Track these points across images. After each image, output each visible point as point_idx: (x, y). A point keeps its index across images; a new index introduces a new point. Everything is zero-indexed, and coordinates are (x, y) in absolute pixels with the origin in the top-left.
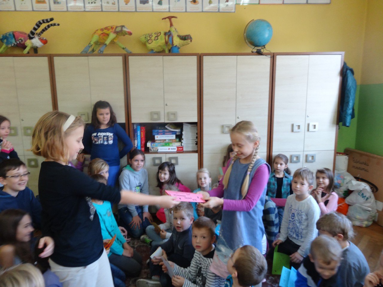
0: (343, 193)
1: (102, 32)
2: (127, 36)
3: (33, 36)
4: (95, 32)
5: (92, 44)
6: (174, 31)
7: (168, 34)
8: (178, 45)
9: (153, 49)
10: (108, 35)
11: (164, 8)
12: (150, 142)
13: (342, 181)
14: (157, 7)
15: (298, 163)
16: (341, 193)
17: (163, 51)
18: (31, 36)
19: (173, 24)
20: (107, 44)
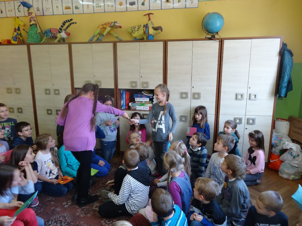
0: (279, 151)
1: (102, 27)
3: (61, 31)
4: (99, 27)
5: (95, 35)
6: (150, 24)
7: (146, 26)
8: (152, 34)
9: (136, 37)
10: (106, 28)
11: (146, 7)
12: (131, 103)
13: (278, 142)
14: (141, 7)
15: (241, 125)
16: (277, 151)
17: (143, 39)
18: (60, 31)
19: (151, 19)
20: (104, 35)
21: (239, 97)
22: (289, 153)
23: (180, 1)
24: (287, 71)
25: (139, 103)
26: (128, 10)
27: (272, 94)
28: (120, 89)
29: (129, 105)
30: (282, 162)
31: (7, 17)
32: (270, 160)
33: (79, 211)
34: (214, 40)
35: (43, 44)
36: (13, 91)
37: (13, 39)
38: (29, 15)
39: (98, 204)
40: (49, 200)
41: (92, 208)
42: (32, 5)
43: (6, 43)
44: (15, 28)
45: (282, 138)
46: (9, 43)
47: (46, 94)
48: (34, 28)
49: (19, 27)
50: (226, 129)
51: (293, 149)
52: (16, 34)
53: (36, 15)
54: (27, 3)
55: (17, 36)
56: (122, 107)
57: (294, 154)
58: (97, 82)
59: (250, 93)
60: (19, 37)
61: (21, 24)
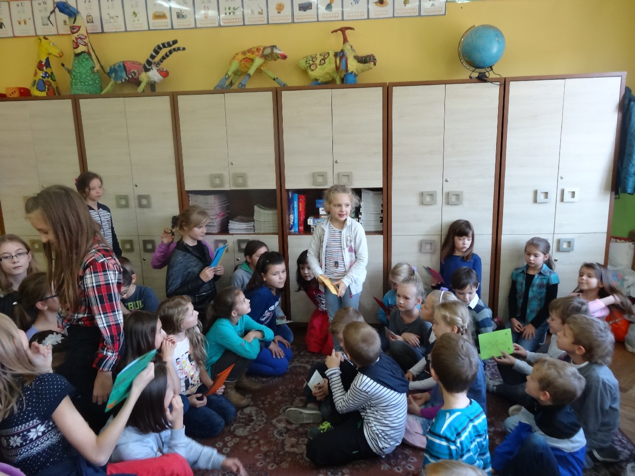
1: (244, 57)
2: (280, 61)
3: (150, 67)
4: (235, 57)
5: (229, 75)
6: (348, 50)
7: (341, 55)
8: (355, 71)
9: (318, 79)
10: (252, 60)
11: (334, 15)
12: (312, 218)
14: (324, 14)
17: (333, 81)
18: (147, 67)
19: (348, 39)
20: (252, 74)
21: (541, 197)
23: (407, 1)
26: (295, 21)
27: (606, 189)
29: (309, 224)
31: (15, 37)
33: (259, 457)
35: (107, 96)
37: (36, 86)
38: (73, 33)
43: (17, 95)
44: (41, 62)
45: (624, 274)
47: (119, 206)
48: (84, 60)
49: (47, 59)
52: (42, 75)
54: (70, 6)
55: (45, 80)
56: (291, 229)
58: (238, 177)
59: (563, 187)
60: (49, 82)
61: (54, 53)
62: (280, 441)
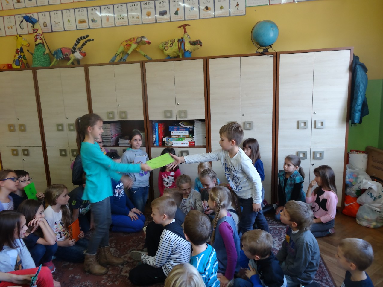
0: (355, 192)
1: (126, 43)
2: (147, 45)
3: (75, 51)
4: (122, 44)
5: (118, 54)
6: (186, 38)
7: (181, 41)
8: (189, 50)
9: (169, 55)
10: (131, 45)
11: (180, 17)
12: (167, 137)
13: (354, 180)
14: (174, 17)
15: (305, 160)
16: (353, 192)
17: (178, 56)
18: (73, 51)
19: (187, 31)
20: (129, 53)
21: (302, 125)
22: (368, 193)
23: (222, 8)
24: (361, 90)
25: (176, 137)
26: (158, 21)
27: (343, 120)
28: (152, 121)
29: (164, 141)
30: (360, 205)
31: (6, 36)
32: (345, 203)
33: (105, 278)
34: (268, 55)
35: (53, 67)
36: (17, 128)
37: (14, 63)
38: (34, 33)
39: (129, 268)
40: (65, 266)
41: (121, 274)
42: (37, 19)
43: (6, 68)
44: (17, 49)
45: (358, 174)
46: (9, 68)
47: (58, 130)
48: (40, 48)
49: (21, 48)
50: (286, 167)
51: (373, 189)
52: (18, 56)
53: (43, 32)
54: (32, 18)
55: (20, 59)
56: (154, 144)
57: (375, 195)
58: (122, 113)
59: (315, 119)
60: (22, 60)
61: (24, 44)
62: (121, 269)
